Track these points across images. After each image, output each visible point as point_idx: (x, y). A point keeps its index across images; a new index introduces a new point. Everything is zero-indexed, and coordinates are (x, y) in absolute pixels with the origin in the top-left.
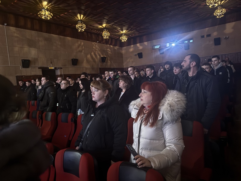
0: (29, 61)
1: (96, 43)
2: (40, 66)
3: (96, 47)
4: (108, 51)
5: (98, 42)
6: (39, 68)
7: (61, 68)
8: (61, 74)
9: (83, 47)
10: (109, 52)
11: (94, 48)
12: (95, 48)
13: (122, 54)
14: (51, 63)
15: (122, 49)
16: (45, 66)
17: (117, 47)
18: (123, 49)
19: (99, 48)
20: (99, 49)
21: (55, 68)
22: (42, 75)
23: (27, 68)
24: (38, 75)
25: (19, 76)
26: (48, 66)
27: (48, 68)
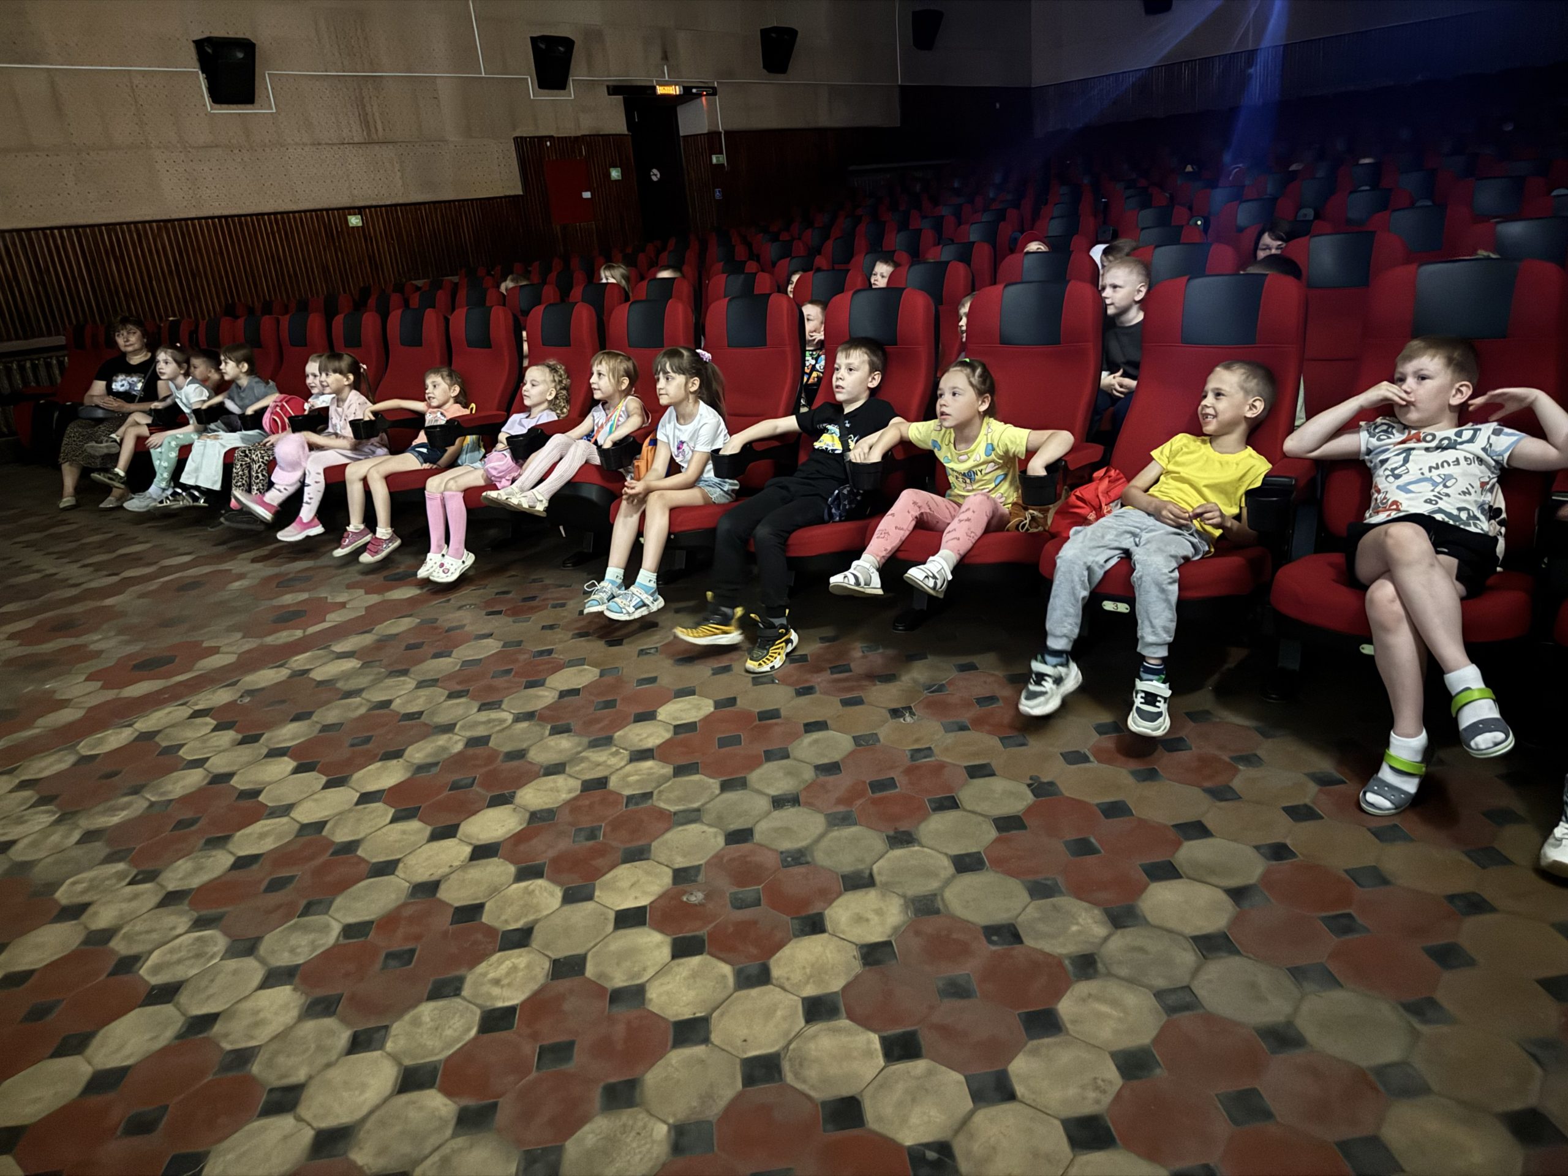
0: (568, 43)
2: (614, 78)
6: (613, 90)
7: (713, 92)
8: (713, 129)
14: (665, 58)
16: (638, 78)
21: (684, 88)
22: (626, 133)
23: (556, 92)
24: (607, 133)
25: (530, 138)
26: (652, 81)
27: (654, 88)
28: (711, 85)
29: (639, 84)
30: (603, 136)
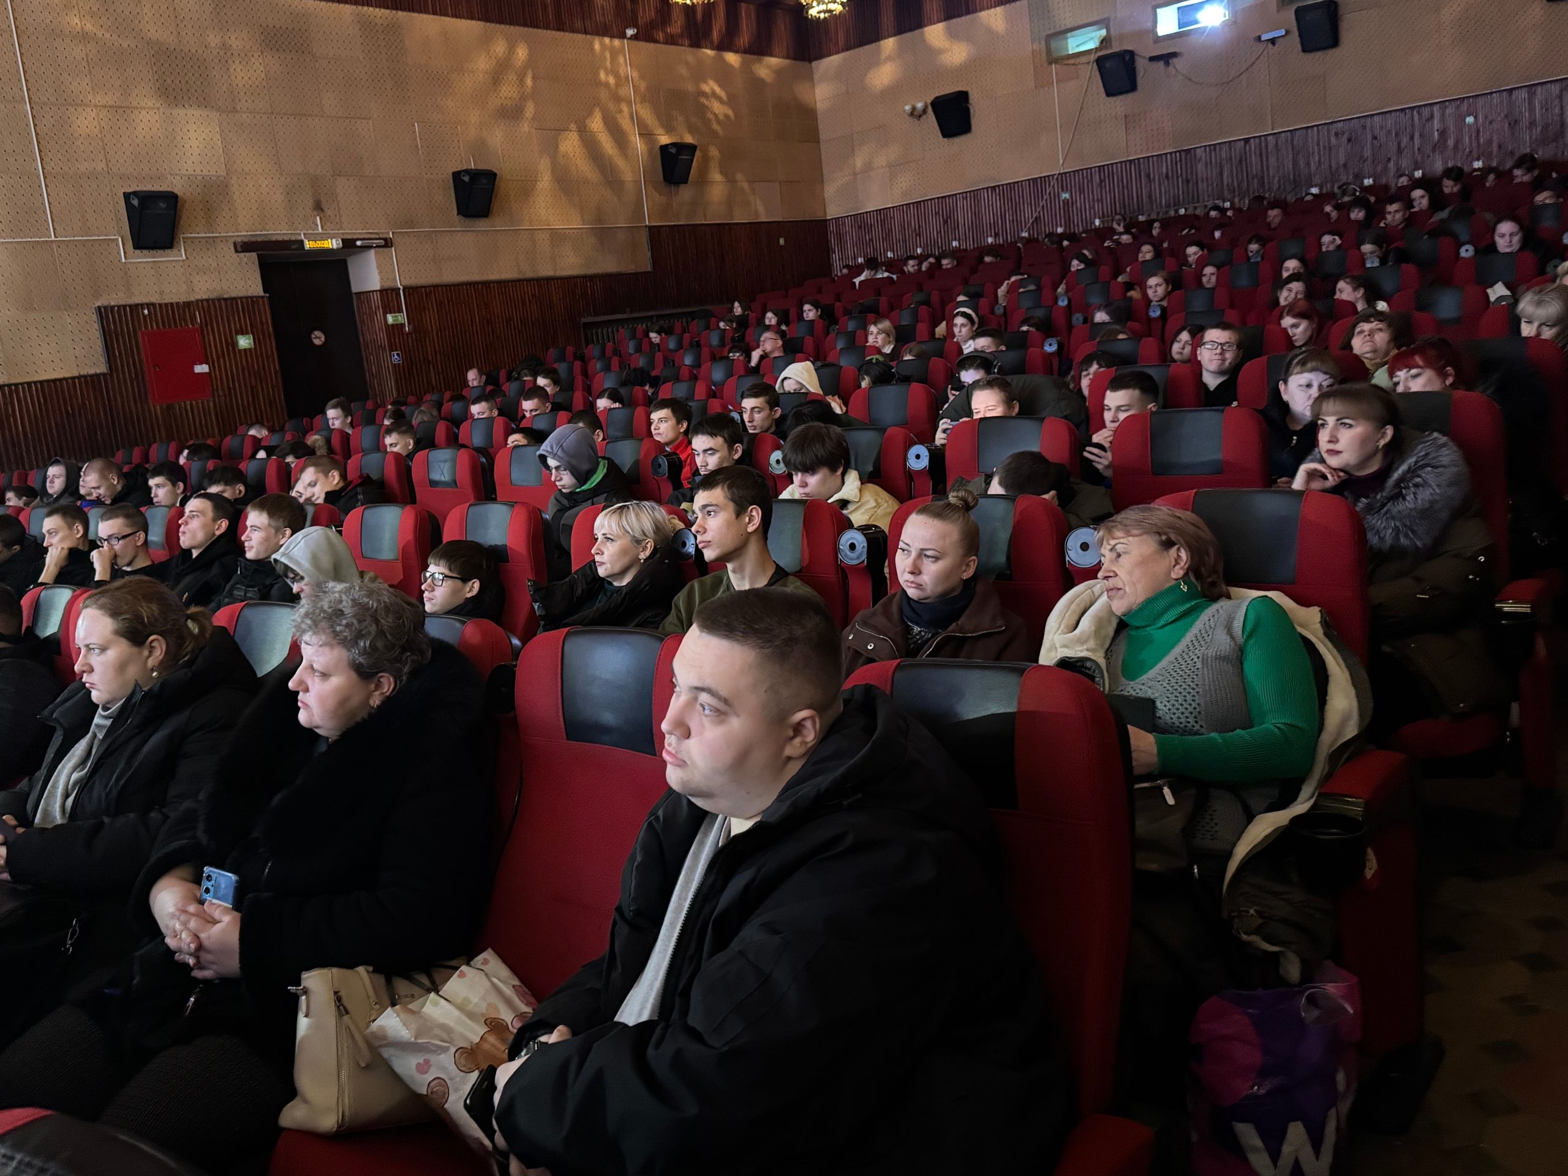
0: (172, 199)
1: (617, 42)
2: (243, 234)
3: (617, 76)
4: (703, 94)
5: (630, 32)
7: (388, 243)
8: (389, 285)
9: (529, 81)
10: (717, 108)
11: (607, 85)
12: (612, 80)
13: (808, 114)
14: (318, 207)
15: (810, 77)
17: (774, 61)
18: (816, 77)
19: (642, 77)
20: (643, 86)
21: (343, 240)
22: (262, 293)
23: (160, 252)
24: (234, 295)
25: (119, 307)
26: (300, 234)
27: (302, 242)
28: (385, 236)
29: (280, 238)
30: (225, 300)
